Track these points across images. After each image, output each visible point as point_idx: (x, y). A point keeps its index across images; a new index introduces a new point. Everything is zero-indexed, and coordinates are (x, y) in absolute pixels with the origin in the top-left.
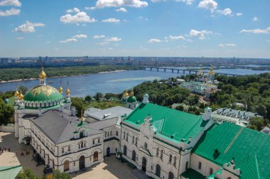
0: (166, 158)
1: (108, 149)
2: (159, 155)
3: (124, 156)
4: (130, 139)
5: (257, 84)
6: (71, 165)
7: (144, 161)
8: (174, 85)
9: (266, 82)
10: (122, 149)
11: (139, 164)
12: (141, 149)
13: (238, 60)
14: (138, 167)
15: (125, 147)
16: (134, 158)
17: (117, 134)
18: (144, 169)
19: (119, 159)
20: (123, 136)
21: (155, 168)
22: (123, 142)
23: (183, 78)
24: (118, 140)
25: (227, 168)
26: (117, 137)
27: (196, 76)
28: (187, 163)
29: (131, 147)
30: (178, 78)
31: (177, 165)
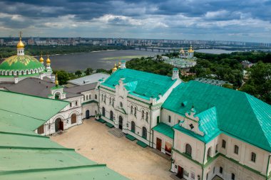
0: (139, 115)
1: (88, 112)
2: (133, 113)
3: (102, 117)
4: (108, 101)
5: (228, 59)
6: (46, 128)
7: (121, 119)
8: (160, 61)
9: (235, 58)
10: (101, 110)
11: (116, 123)
12: (117, 109)
13: (214, 42)
14: (116, 126)
15: (104, 108)
16: (112, 118)
17: (96, 98)
18: (121, 127)
19: (98, 120)
20: (101, 98)
21: (130, 125)
22: (102, 105)
23: (167, 55)
24: (97, 103)
25: (188, 116)
26: (95, 100)
27: (178, 54)
28: (158, 117)
29: (108, 108)
30: (163, 55)
31: (149, 120)
